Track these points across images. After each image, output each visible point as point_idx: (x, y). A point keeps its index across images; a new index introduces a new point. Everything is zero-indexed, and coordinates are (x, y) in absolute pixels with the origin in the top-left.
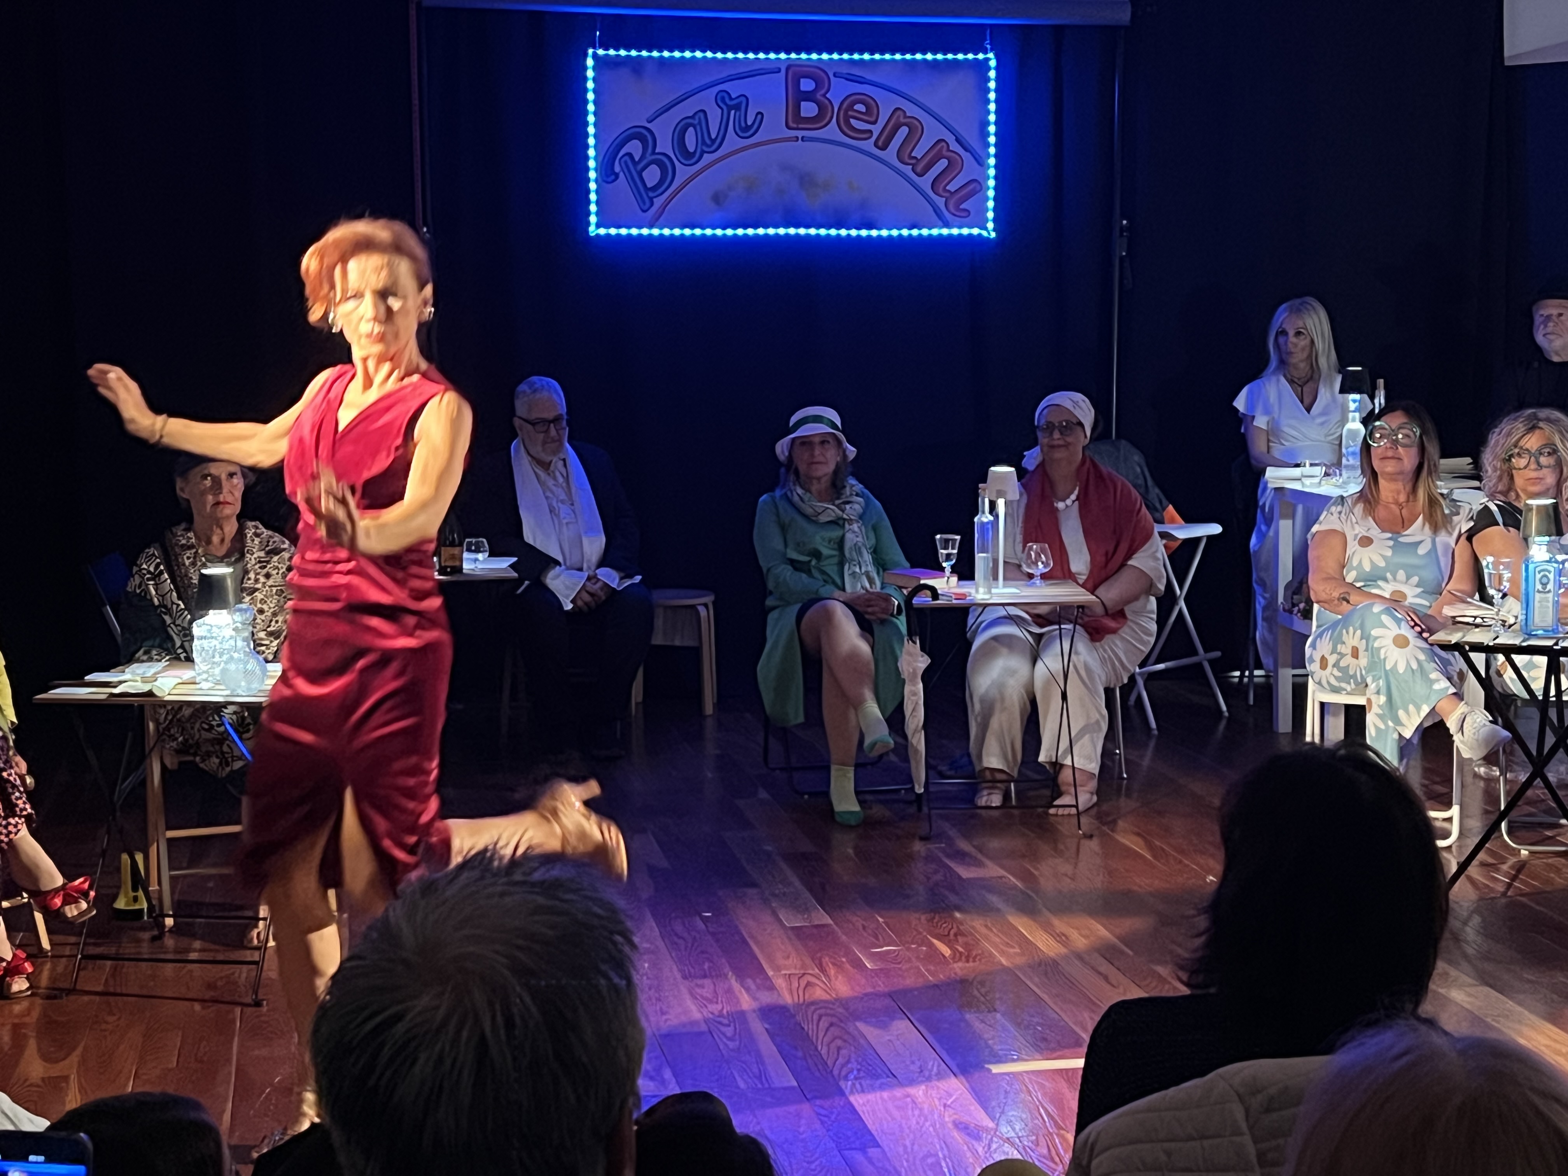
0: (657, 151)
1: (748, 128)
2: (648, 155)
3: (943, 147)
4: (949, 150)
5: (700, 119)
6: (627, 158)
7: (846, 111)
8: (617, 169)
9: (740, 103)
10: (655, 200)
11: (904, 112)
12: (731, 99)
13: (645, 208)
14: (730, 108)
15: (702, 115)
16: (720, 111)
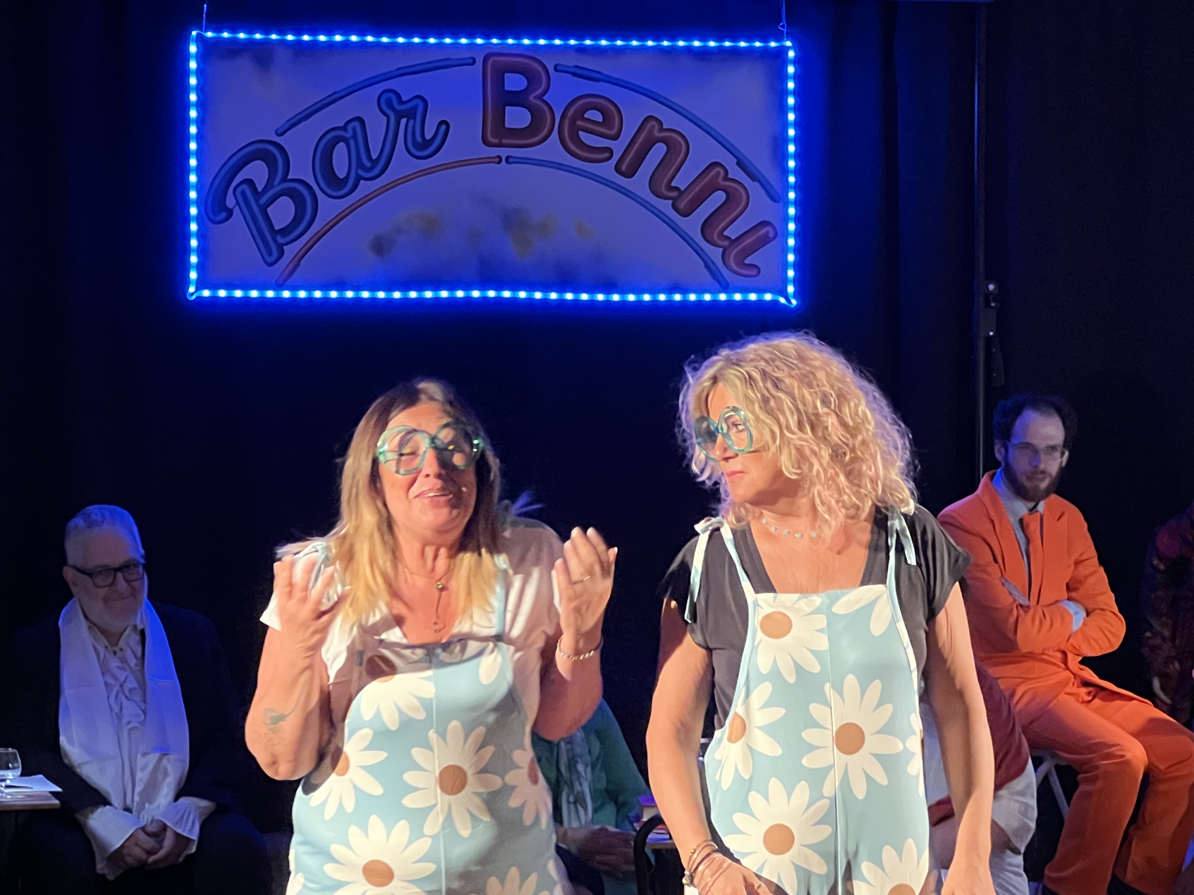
0: (290, 177)
1: (426, 144)
2: (276, 182)
3: (718, 173)
4: (726, 178)
5: (354, 129)
6: (245, 187)
7: (573, 122)
8: (230, 202)
9: (416, 107)
10: (285, 248)
11: (661, 123)
12: (401, 102)
13: (270, 260)
14: (399, 115)
15: (357, 124)
16: (385, 119)
